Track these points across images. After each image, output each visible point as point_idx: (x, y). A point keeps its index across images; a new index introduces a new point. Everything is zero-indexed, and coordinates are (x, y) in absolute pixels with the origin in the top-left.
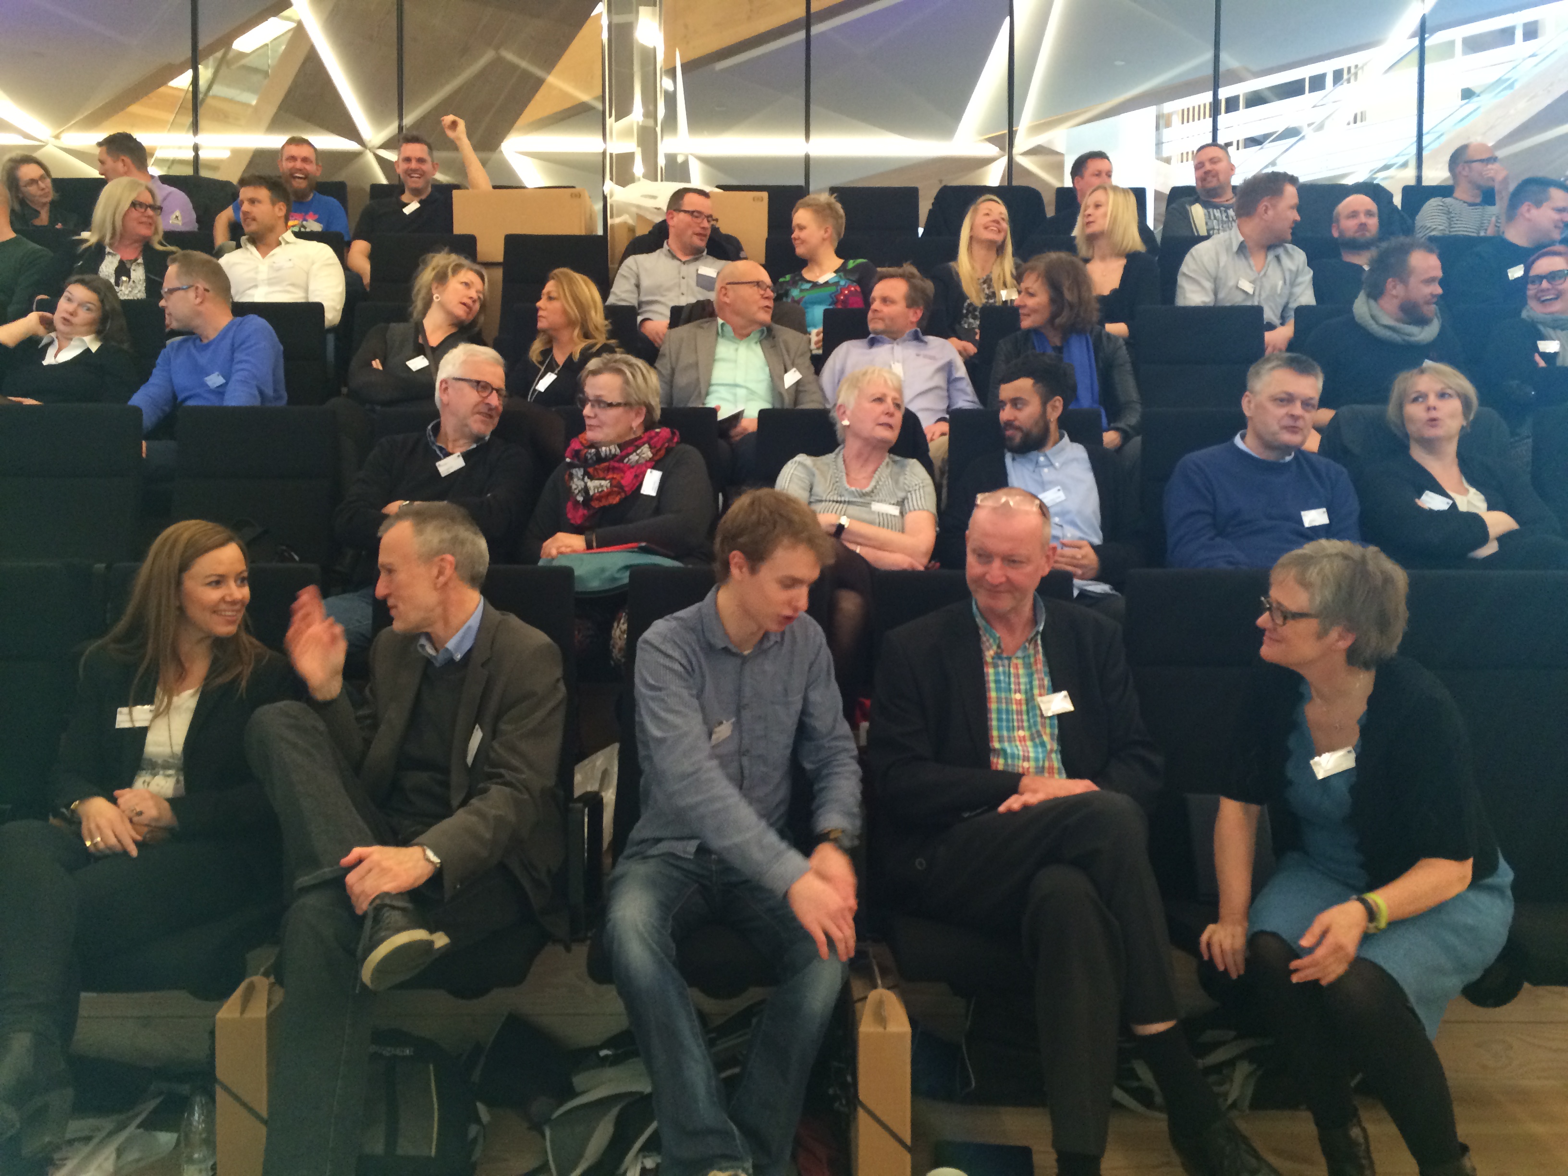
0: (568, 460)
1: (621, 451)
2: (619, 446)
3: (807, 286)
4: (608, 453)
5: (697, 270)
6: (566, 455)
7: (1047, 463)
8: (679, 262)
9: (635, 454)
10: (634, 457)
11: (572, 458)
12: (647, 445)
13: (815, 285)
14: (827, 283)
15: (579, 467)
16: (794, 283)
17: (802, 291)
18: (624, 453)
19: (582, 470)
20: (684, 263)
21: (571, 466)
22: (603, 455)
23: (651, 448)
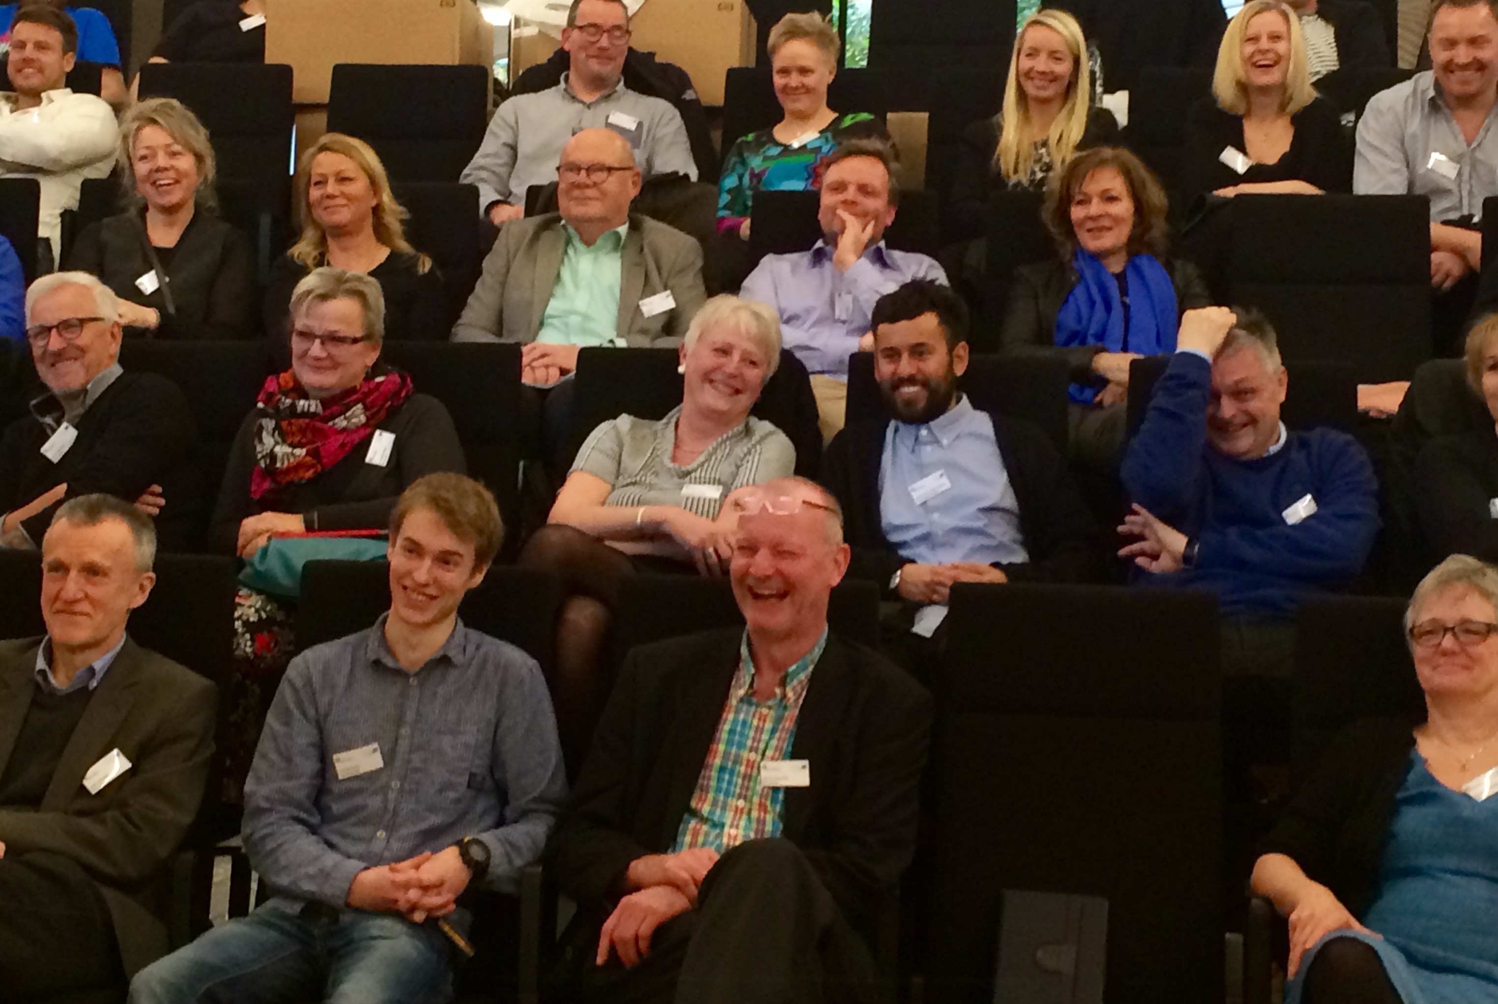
0: (260, 405)
1: (324, 409)
2: (323, 402)
3: (775, 151)
4: (306, 409)
5: (607, 117)
6: (260, 398)
7: (929, 439)
8: (581, 105)
9: (342, 417)
10: (341, 423)
11: (265, 403)
12: (360, 406)
13: (787, 150)
14: (803, 148)
15: (271, 417)
16: (759, 145)
17: (766, 158)
18: (328, 412)
19: (274, 422)
20: (589, 106)
21: (263, 414)
22: (299, 409)
23: (366, 408)
